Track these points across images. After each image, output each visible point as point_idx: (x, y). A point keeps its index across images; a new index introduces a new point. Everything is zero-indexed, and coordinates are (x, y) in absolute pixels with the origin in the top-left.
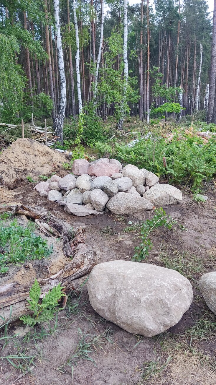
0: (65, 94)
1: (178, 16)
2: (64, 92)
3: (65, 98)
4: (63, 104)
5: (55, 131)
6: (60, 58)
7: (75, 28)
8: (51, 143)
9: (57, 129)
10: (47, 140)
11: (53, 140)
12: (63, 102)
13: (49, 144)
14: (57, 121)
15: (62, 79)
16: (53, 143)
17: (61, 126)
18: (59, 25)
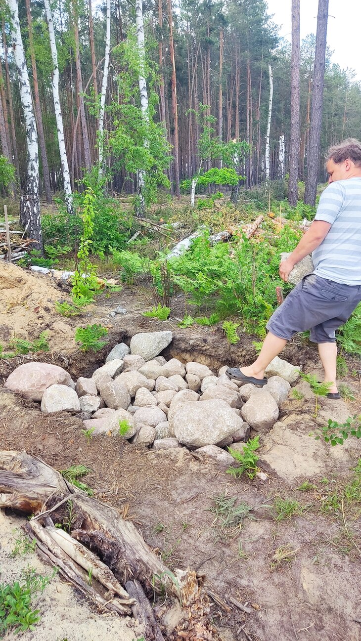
0: (37, 153)
1: (223, 19)
2: (33, 149)
3: (38, 161)
4: (33, 172)
5: (26, 228)
6: (23, 84)
7: (47, 29)
8: (20, 253)
9: (30, 224)
10: (11, 247)
11: (23, 246)
12: (33, 169)
13: (16, 254)
14: (29, 208)
15: (30, 125)
16: (23, 252)
17: (38, 218)
18: (18, 21)
